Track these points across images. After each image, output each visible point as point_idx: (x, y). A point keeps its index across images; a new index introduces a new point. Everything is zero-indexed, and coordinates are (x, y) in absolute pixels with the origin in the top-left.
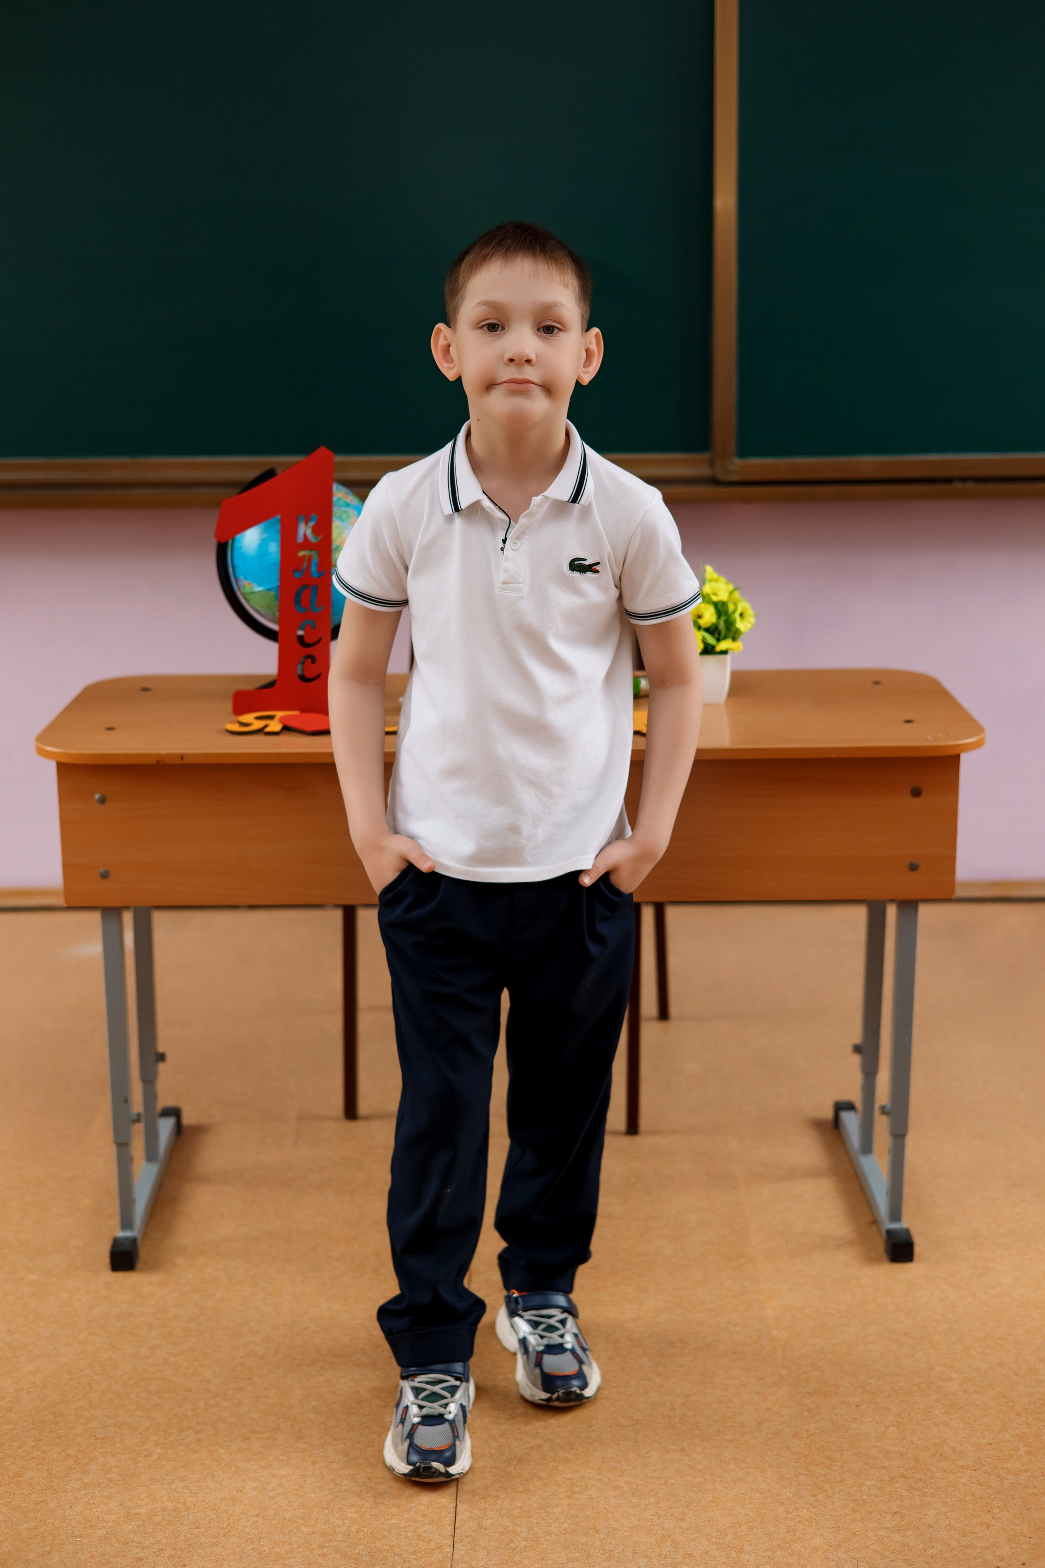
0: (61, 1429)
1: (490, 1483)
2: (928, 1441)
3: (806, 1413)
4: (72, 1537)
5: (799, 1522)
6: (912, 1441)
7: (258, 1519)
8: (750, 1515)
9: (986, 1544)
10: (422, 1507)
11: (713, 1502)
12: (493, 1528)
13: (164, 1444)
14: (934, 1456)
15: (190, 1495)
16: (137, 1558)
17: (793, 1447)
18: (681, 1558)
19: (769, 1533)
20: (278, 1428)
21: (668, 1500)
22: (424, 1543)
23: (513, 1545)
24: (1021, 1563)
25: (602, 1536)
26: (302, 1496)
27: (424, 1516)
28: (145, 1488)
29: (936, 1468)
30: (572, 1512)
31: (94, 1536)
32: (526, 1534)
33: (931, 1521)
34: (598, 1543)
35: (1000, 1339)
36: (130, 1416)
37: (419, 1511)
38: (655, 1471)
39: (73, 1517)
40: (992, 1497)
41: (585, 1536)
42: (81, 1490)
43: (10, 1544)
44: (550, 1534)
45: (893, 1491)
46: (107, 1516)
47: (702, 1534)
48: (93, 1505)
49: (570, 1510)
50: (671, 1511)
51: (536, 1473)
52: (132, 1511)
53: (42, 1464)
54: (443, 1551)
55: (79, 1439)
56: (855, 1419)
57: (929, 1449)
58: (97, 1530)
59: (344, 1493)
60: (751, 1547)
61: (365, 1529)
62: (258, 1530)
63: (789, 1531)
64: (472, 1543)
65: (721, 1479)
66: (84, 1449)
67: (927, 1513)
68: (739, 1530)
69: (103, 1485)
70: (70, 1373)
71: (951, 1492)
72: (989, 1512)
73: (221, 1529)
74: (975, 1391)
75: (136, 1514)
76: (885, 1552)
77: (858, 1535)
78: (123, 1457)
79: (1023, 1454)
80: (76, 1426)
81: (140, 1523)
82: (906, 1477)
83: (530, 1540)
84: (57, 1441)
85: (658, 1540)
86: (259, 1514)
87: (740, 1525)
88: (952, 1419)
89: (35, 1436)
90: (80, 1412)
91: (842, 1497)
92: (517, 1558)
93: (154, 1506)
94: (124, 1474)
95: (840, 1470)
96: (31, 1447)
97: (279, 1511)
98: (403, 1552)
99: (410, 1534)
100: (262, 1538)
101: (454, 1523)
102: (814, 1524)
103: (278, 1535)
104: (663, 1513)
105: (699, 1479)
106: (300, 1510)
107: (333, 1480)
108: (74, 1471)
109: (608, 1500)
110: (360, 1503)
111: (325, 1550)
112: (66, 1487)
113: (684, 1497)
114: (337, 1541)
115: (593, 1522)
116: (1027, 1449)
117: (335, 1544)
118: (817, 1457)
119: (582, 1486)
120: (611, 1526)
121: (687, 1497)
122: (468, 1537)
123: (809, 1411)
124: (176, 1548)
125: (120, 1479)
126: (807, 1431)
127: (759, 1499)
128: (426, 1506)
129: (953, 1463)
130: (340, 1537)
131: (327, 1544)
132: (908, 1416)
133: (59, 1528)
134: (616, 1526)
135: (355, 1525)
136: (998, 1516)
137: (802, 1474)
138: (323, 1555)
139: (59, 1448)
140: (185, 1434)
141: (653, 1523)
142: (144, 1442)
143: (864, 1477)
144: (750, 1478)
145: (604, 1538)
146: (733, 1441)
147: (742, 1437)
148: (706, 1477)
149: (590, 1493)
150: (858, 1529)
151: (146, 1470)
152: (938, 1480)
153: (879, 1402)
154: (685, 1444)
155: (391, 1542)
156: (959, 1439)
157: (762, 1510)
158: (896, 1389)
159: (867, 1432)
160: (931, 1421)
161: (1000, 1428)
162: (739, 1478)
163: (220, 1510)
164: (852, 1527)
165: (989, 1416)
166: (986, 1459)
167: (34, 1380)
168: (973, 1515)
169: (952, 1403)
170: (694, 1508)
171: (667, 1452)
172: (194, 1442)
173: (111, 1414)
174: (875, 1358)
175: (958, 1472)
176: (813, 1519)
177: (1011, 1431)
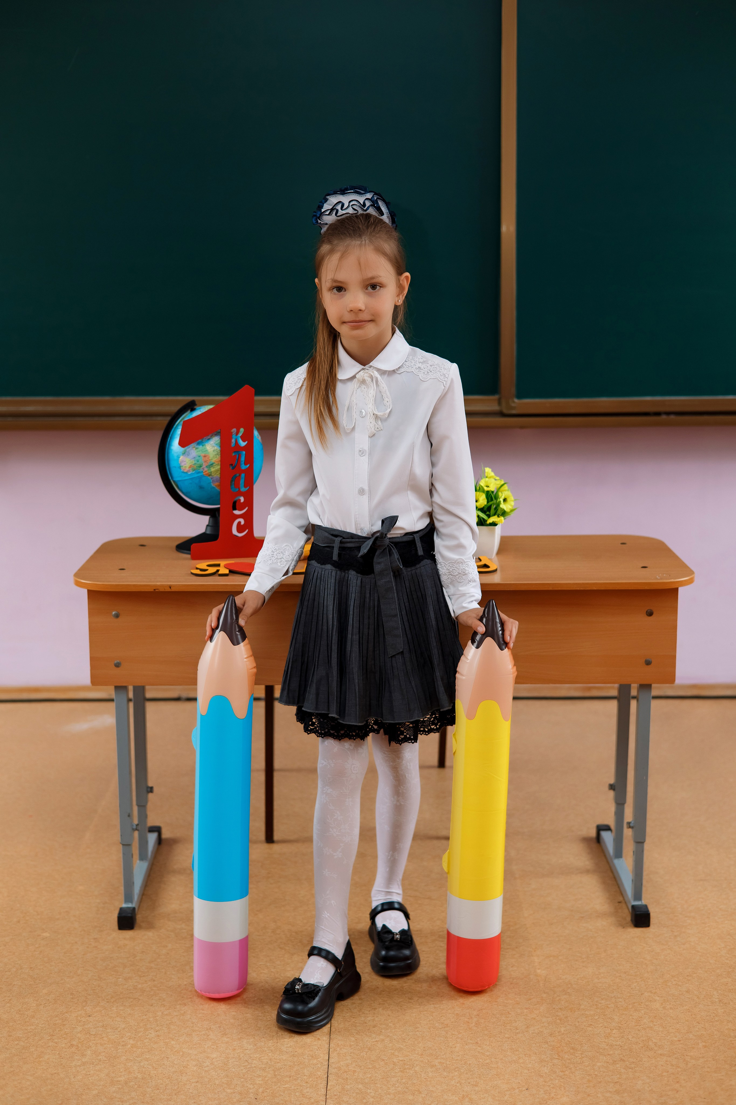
0: (67, 1029)
1: (350, 1062)
2: (638, 1038)
3: (558, 1021)
4: (75, 1095)
5: (553, 1088)
6: (628, 1038)
7: (197, 1084)
8: (521, 1083)
11: (496, 1075)
12: (352, 1090)
13: (135, 1038)
14: (642, 1048)
15: (153, 1069)
17: (549, 1042)
19: (533, 1094)
20: (210, 1029)
21: (467, 1073)
22: (307, 1099)
23: (365, 1101)
26: (226, 1071)
27: (307, 1082)
28: (123, 1065)
29: (643, 1055)
30: (404, 1081)
31: (90, 1095)
32: (373, 1094)
33: (639, 1088)
35: (687, 976)
36: (113, 1021)
37: (304, 1080)
38: (459, 1056)
39: (76, 1083)
40: (681, 1073)
41: (412, 1095)
42: (81, 1066)
43: (35, 1099)
44: (389, 1094)
45: (615, 1069)
46: (98, 1082)
47: (489, 1095)
49: (402, 1079)
50: (469, 1081)
51: (380, 1057)
52: (115, 1079)
53: (55, 1050)
55: (79, 1035)
56: (591, 1025)
57: (640, 1044)
58: (92, 1090)
59: (254, 1069)
61: (268, 1091)
62: (198, 1091)
63: (546, 1093)
65: (502, 1061)
66: (82, 1041)
67: (637, 1083)
68: (513, 1092)
69: (95, 1063)
70: (72, 994)
71: (653, 1070)
72: (678, 1082)
73: (174, 1090)
74: (671, 1008)
75: (118, 1081)
77: (592, 1096)
78: (108, 1046)
79: (701, 1047)
80: (77, 1027)
81: (120, 1086)
82: (623, 1061)
83: (376, 1098)
84: (64, 1036)
85: (460, 1098)
86: (198, 1081)
87: (514, 1089)
88: (655, 1025)
89: (50, 1033)
90: (79, 1018)
91: (581, 1073)
93: (130, 1076)
94: (109, 1056)
95: (580, 1056)
96: (47, 1040)
97: (212, 1080)
99: (297, 1094)
100: (200, 1096)
102: (562, 1089)
103: (211, 1094)
104: (463, 1081)
105: (487, 1061)
106: (225, 1079)
107: (246, 1060)
108: (76, 1055)
109: (427, 1073)
110: (264, 1075)
112: (71, 1064)
113: (478, 1072)
114: (249, 1098)
115: (417, 1087)
116: (704, 1044)
118: (565, 1048)
119: (410, 1065)
120: (429, 1089)
121: (480, 1072)
122: (336, 1095)
123: (560, 1020)
125: (107, 1059)
126: (559, 1032)
127: (527, 1073)
128: (308, 1076)
129: (655, 1052)
131: (243, 1100)
132: (626, 1023)
133: (67, 1089)
134: (433, 1090)
135: (261, 1088)
136: (684, 1085)
137: (555, 1058)
139: (66, 1040)
140: (149, 1032)
141: (457, 1088)
142: (122, 1037)
143: (596, 1060)
144: (521, 1061)
145: (425, 1097)
146: (510, 1038)
147: (516, 1035)
148: (492, 1060)
149: (416, 1069)
150: (591, 1093)
151: (124, 1054)
152: (645, 1062)
153: (607, 1014)
154: (478, 1040)
155: (285, 1099)
156: (659, 1037)
157: (529, 1080)
158: (618, 1006)
159: (599, 1033)
160: (641, 1027)
161: (687, 1031)
162: (514, 1060)
163: (173, 1079)
164: (587, 1091)
165: (679, 1023)
166: (676, 1050)
167: (47, 999)
168: (668, 1084)
169: (655, 1015)
170: (484, 1079)
171: (466, 1044)
172: (155, 1037)
173: (100, 1019)
174: (605, 988)
175: (658, 1057)
176: (562, 1086)
177: (693, 1033)
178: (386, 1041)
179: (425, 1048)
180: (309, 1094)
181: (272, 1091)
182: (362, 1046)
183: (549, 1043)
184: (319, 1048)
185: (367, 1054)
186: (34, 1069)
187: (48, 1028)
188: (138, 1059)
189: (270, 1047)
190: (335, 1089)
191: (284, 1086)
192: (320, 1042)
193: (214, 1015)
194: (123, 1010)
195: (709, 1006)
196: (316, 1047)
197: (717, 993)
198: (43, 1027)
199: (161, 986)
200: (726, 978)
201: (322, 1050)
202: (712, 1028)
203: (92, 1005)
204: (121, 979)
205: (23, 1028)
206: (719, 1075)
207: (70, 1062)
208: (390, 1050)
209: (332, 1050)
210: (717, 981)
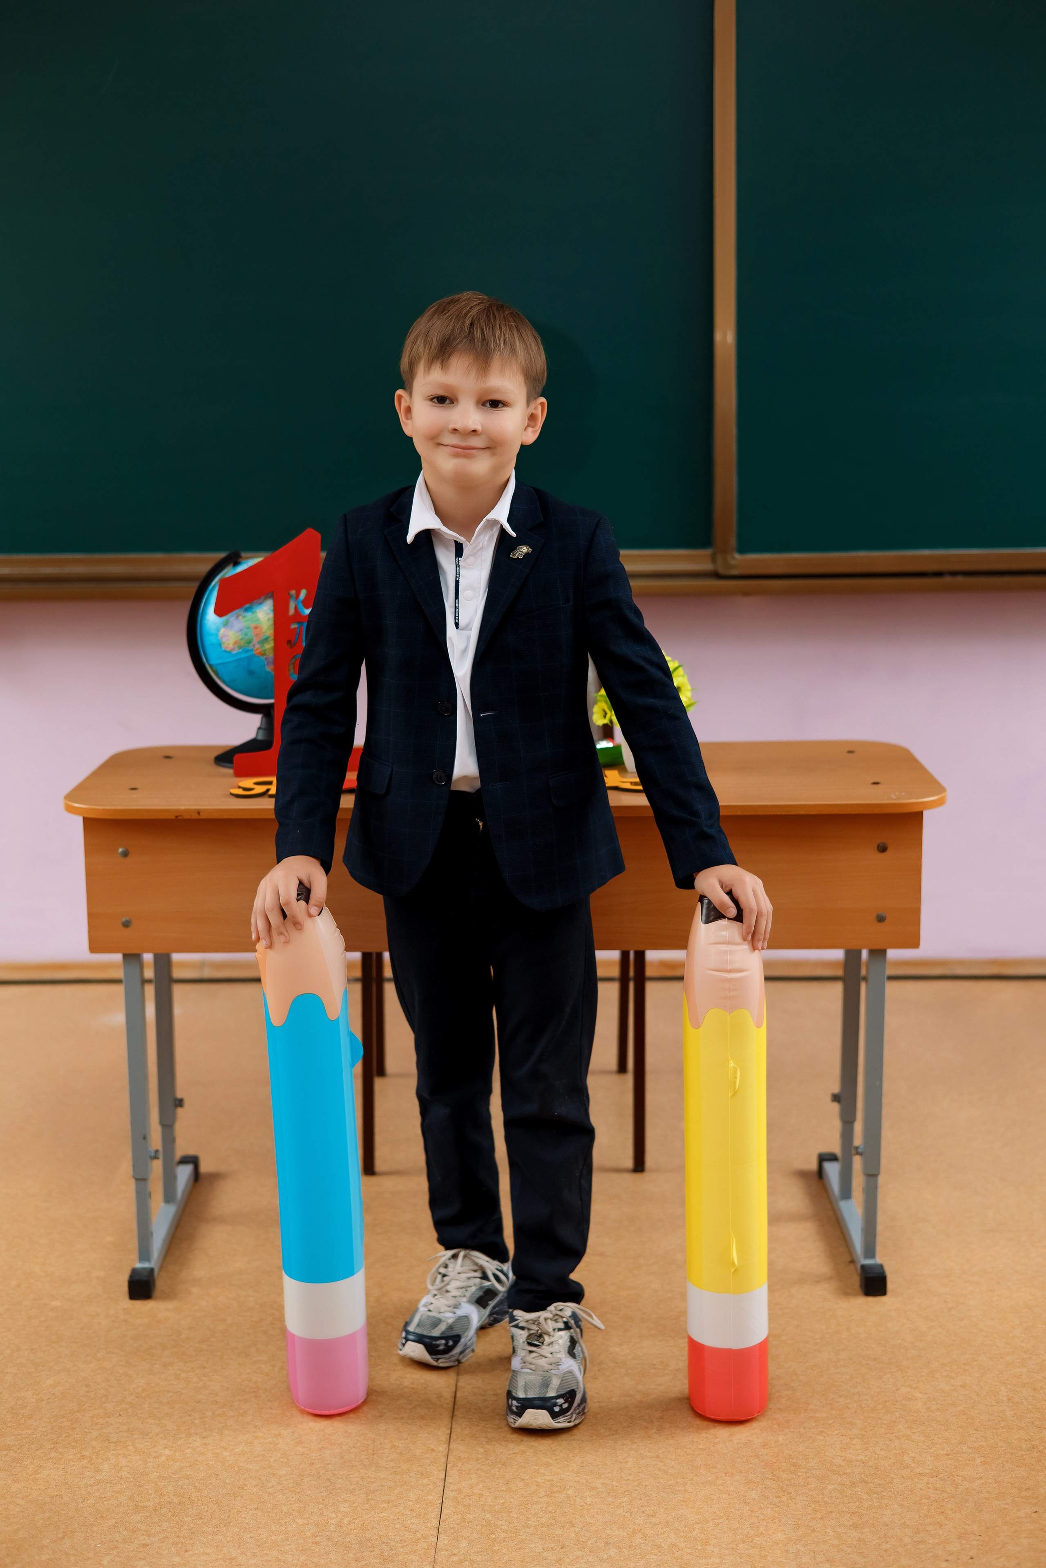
0: (77, 1434)
1: (475, 1483)
2: (889, 1451)
3: (776, 1426)
4: (83, 1526)
5: (763, 1520)
6: (874, 1451)
7: (257, 1512)
8: (717, 1513)
9: (937, 1541)
10: (410, 1503)
11: (683, 1502)
12: (476, 1522)
13: (173, 1447)
14: (894, 1464)
15: (195, 1490)
16: (143, 1544)
17: (762, 1455)
18: (650, 1549)
19: (734, 1529)
20: (280, 1434)
21: (641, 1499)
22: (411, 1533)
23: (493, 1536)
24: (970, 1557)
25: (577, 1530)
26: (299, 1493)
27: (412, 1510)
28: (153, 1484)
29: (895, 1474)
30: (550, 1508)
31: (104, 1525)
32: (506, 1527)
33: (887, 1520)
34: (573, 1535)
35: (964, 1364)
36: (142, 1423)
37: (408, 1506)
38: (631, 1474)
39: (86, 1509)
40: (947, 1500)
41: (561, 1529)
42: (93, 1486)
43: (26, 1532)
44: (528, 1527)
45: (854, 1494)
46: (117, 1508)
47: (670, 1529)
48: (104, 1499)
49: (549, 1507)
50: (643, 1509)
51: (518, 1476)
53: (59, 1464)
54: (428, 1540)
55: (93, 1443)
56: (822, 1432)
57: (890, 1458)
58: (107, 1519)
59: (339, 1490)
60: (716, 1540)
61: (356, 1521)
62: (257, 1521)
63: (752, 1527)
64: (455, 1534)
65: (692, 1482)
66: (98, 1451)
67: (884, 1513)
68: (706, 1526)
69: (114, 1482)
70: (87, 1386)
71: (908, 1495)
72: (943, 1512)
73: (222, 1520)
74: (938, 1409)
75: (144, 1507)
76: (841, 1546)
77: (818, 1531)
78: (134, 1458)
79: (978, 1464)
80: (92, 1431)
81: (147, 1514)
82: (866, 1482)
83: (510, 1532)
84: (72, 1444)
85: (629, 1533)
86: (258, 1508)
87: (708, 1521)
88: (914, 1433)
89: (53, 1439)
90: (95, 1419)
91: (804, 1499)
92: (497, 1547)
93: (161, 1500)
94: (134, 1472)
95: (804, 1475)
96: (49, 1449)
97: (277, 1506)
98: (390, 1541)
99: (397, 1526)
101: (439, 1516)
102: (777, 1521)
103: (275, 1526)
104: (636, 1510)
105: (671, 1482)
106: (297, 1505)
107: (328, 1479)
108: (88, 1470)
109: (584, 1499)
110: (352, 1499)
111: (318, 1539)
112: (80, 1483)
113: (656, 1497)
114: (329, 1531)
115: (569, 1517)
116: (983, 1459)
117: (327, 1533)
118: (784, 1464)
119: (560, 1487)
120: (586, 1521)
122: (452, 1528)
123: (778, 1425)
124: (179, 1535)
125: (131, 1477)
127: (727, 1499)
128: (414, 1502)
129: (912, 1471)
130: (332, 1528)
131: (320, 1534)
132: (872, 1430)
133: (72, 1518)
134: (591, 1521)
135: (347, 1517)
136: (951, 1517)
137: (768, 1478)
138: (316, 1543)
139: (75, 1450)
140: (193, 1439)
141: (626, 1519)
142: (154, 1445)
143: (827, 1482)
144: (719, 1482)
145: (579, 1531)
146: (705, 1449)
147: (714, 1446)
148: (678, 1480)
149: (568, 1492)
150: (817, 1526)
151: (155, 1469)
152: (896, 1485)
153: (846, 1417)
154: (660, 1452)
155: (380, 1532)
156: (919, 1450)
157: (729, 1509)
158: (863, 1406)
159: (832, 1443)
160: (894, 1435)
161: (959, 1441)
162: (709, 1481)
163: (222, 1504)
164: (811, 1525)
165: (949, 1431)
166: (943, 1468)
167: (54, 1392)
168: (928, 1515)
169: (915, 1419)
170: (665, 1507)
171: (642, 1459)
172: (201, 1446)
173: (125, 1421)
174: (844, 1380)
175: (916, 1478)
176: (776, 1517)
177: (968, 1444)
178: (528, 1454)
179: (583, 1463)
180: (414, 1526)
181: (362, 1522)
182: (494, 1460)
183: (760, 1457)
184: (432, 1462)
185: (501, 1471)
186: (28, 1490)
187: (51, 1433)
188: (174, 1476)
189: (362, 1461)
190: (452, 1520)
191: (379, 1515)
192: (434, 1454)
193: (287, 1416)
194: (157, 1409)
195: (993, 1406)
196: (428, 1461)
197: (1005, 1388)
198: (43, 1431)
199: (213, 1375)
200: (1019, 1367)
201: (437, 1465)
202: (996, 1437)
203: (114, 1401)
204: (157, 1366)
205: (16, 1432)
206: (1002, 1503)
207: (79, 1480)
208: (534, 1465)
209: (450, 1465)
210: (1006, 1372)
